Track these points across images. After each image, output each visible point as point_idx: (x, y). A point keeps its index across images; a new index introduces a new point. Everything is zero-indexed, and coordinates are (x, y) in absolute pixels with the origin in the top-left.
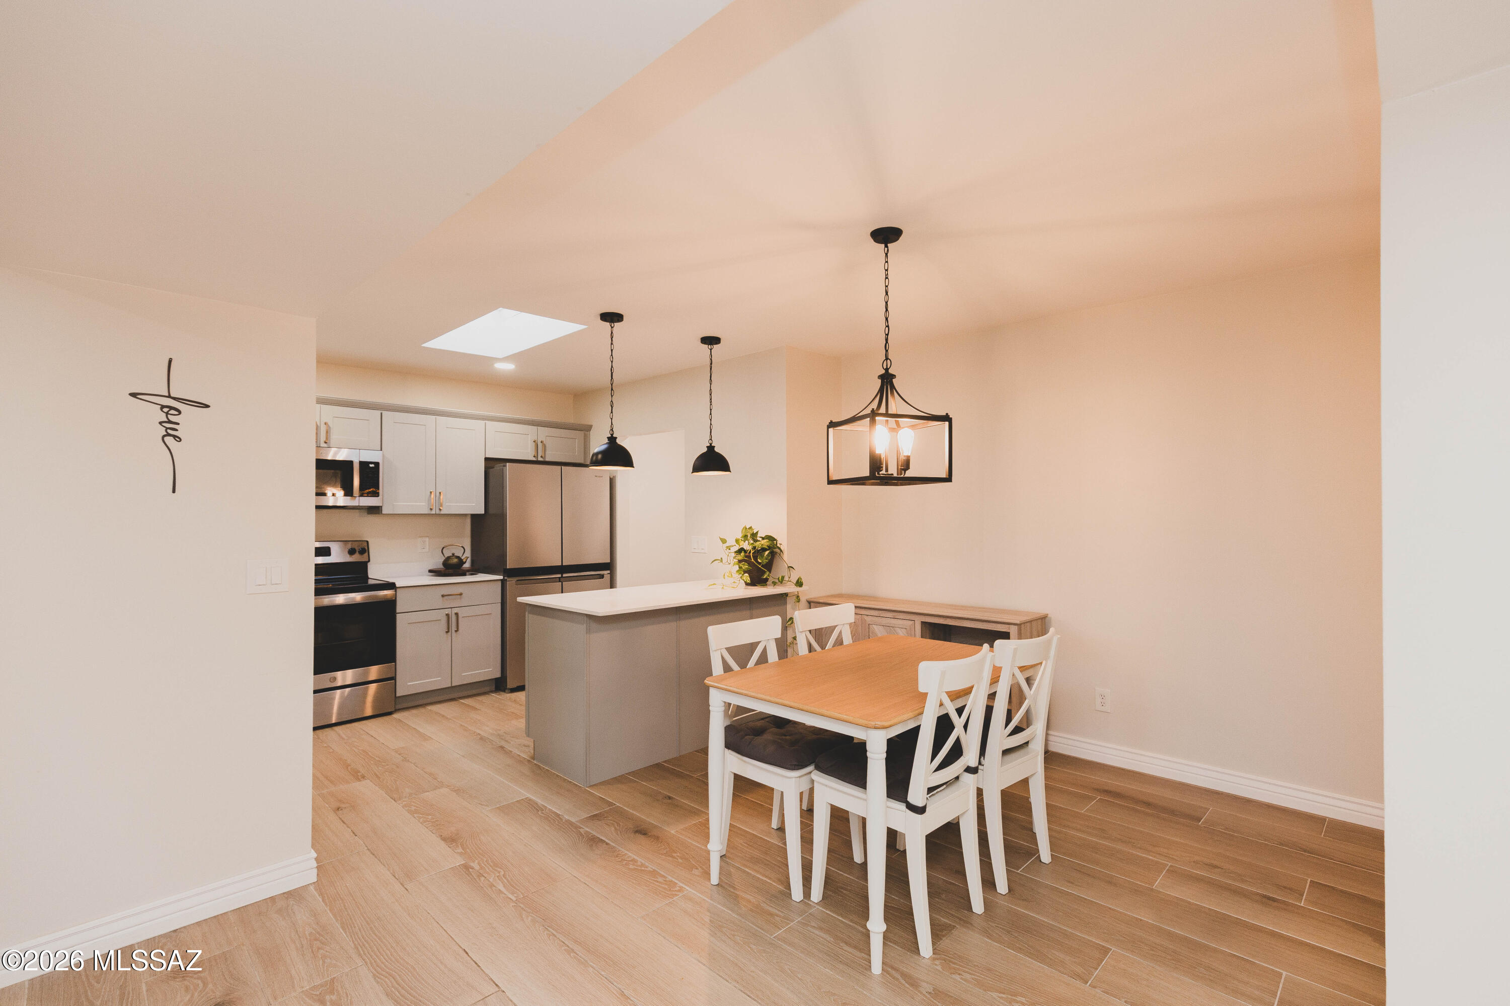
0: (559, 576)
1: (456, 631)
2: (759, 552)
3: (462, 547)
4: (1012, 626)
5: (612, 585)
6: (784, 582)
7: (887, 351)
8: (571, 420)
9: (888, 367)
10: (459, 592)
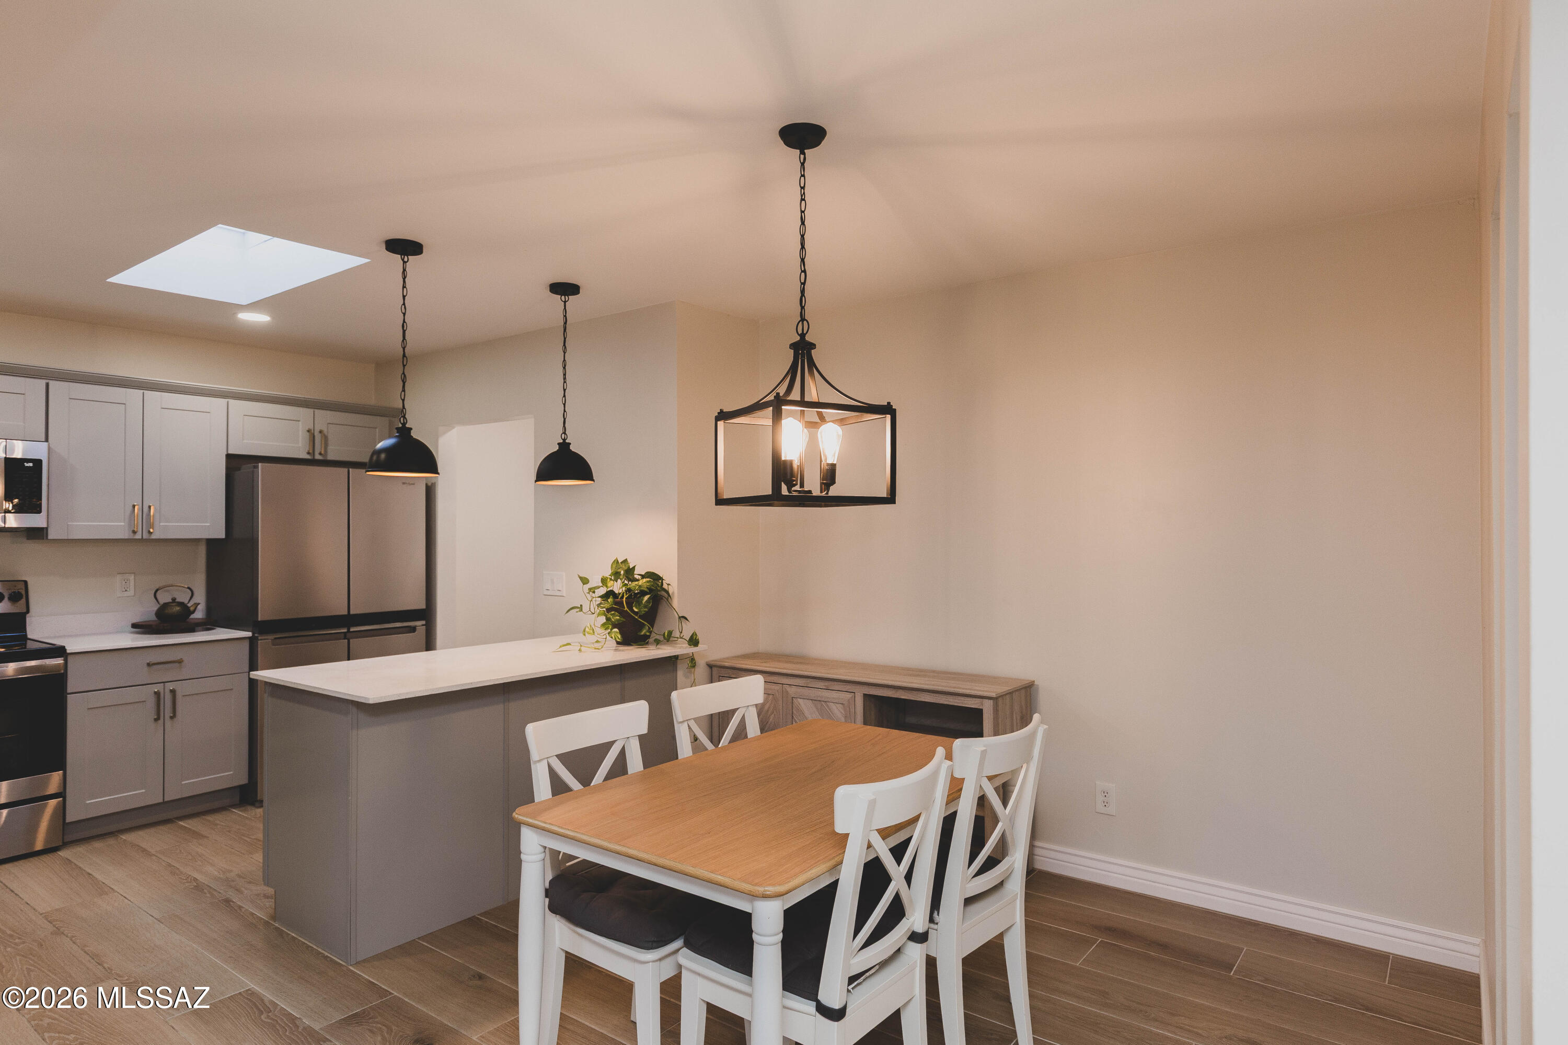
0: (345, 630)
1: (172, 718)
2: (634, 597)
3: (189, 588)
4: (986, 701)
5: (429, 645)
6: (672, 639)
7: (803, 308)
8: (371, 400)
9: (805, 332)
10: (178, 658)
